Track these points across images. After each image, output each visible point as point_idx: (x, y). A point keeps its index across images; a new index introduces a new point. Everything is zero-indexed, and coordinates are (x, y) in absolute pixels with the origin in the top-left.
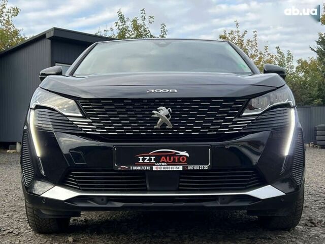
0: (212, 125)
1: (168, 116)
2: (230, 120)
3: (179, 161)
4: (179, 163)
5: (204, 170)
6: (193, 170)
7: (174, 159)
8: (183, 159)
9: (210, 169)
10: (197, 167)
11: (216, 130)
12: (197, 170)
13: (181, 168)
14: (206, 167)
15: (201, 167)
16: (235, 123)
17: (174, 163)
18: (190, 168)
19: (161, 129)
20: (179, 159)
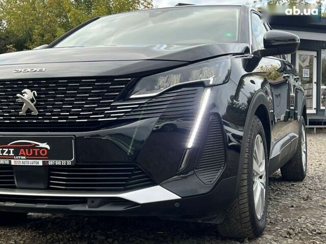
0: (82, 111)
1: (32, 101)
2: (108, 104)
3: (39, 155)
4: (39, 157)
5: (66, 166)
6: (54, 166)
7: (34, 152)
8: (43, 152)
9: (73, 164)
10: (58, 163)
11: (87, 117)
12: (58, 166)
13: (40, 163)
14: (69, 163)
15: (64, 162)
16: (114, 108)
17: (33, 157)
18: (51, 163)
19: (27, 116)
20: (38, 152)
